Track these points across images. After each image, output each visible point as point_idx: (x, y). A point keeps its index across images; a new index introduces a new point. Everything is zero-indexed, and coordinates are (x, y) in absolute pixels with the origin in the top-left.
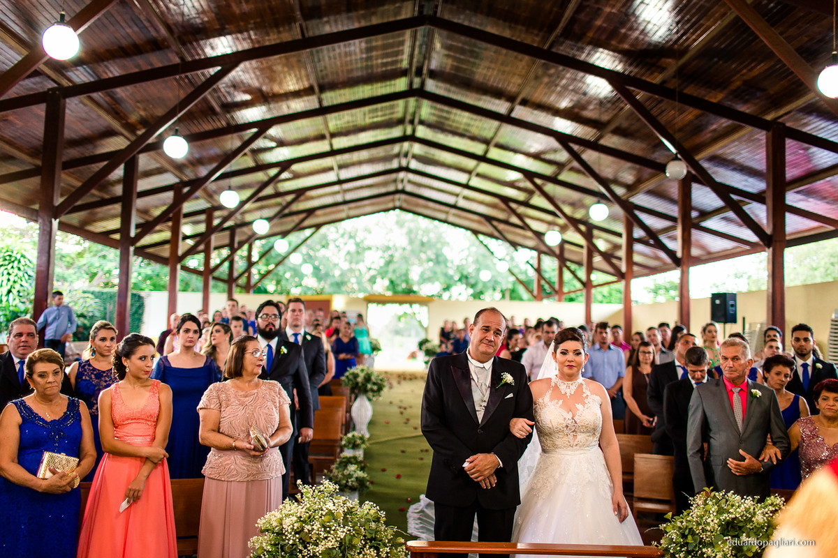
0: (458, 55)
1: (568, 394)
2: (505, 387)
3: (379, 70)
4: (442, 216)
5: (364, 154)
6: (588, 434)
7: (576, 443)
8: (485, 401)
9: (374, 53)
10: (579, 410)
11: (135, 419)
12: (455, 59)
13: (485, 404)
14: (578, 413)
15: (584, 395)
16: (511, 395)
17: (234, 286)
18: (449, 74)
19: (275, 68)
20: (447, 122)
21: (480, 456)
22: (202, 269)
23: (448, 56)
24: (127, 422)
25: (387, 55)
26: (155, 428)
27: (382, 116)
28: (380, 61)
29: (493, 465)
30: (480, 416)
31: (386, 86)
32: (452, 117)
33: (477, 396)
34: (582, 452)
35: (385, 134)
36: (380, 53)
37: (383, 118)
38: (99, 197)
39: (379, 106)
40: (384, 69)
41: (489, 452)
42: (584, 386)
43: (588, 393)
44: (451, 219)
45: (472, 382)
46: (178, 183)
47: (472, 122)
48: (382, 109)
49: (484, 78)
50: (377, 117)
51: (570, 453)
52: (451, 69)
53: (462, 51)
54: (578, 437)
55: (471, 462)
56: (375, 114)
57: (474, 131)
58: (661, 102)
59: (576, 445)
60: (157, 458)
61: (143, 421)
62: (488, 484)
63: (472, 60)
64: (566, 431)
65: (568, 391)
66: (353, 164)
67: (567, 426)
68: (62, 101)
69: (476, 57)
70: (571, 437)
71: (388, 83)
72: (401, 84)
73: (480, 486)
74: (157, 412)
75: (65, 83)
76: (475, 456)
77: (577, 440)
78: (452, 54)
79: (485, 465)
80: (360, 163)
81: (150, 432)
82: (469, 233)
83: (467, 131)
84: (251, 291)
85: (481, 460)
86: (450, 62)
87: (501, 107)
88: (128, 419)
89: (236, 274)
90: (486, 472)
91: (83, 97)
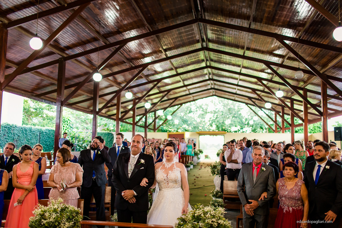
0: (216, 33)
1: (167, 167)
2: (141, 165)
3: (187, 41)
4: (233, 98)
5: (192, 74)
6: (174, 183)
7: (168, 186)
8: (132, 170)
9: (182, 35)
10: (169, 173)
11: (24, 175)
12: (215, 34)
13: (132, 171)
14: (169, 174)
15: (174, 168)
16: (143, 168)
17: (147, 129)
18: (216, 40)
19: (143, 44)
20: (221, 59)
21: (127, 191)
22: (132, 122)
23: (213, 33)
24: (21, 177)
25: (188, 35)
26: (31, 179)
27: (194, 59)
28: (186, 37)
29: (132, 194)
30: (130, 175)
31: (192, 47)
32: (223, 57)
33: (129, 168)
34: (171, 190)
35: (198, 66)
36: (185, 34)
37: (195, 60)
38: (90, 96)
39: (192, 55)
40: (189, 40)
41: (131, 190)
42: (175, 164)
43: (176, 167)
44: (237, 99)
45: (129, 162)
46: (119, 90)
47: (231, 59)
48: (193, 56)
49: (229, 41)
50: (192, 59)
51: (166, 190)
52: (216, 38)
53: (217, 31)
54: (169, 184)
55: (124, 193)
56: (191, 58)
57: (233, 62)
58: (303, 45)
59: (169, 187)
60: (30, 189)
61: (27, 176)
62: (132, 201)
63: (222, 34)
64: (165, 182)
65: (168, 166)
66: (189, 79)
67: (165, 180)
68: (64, 62)
69: (223, 33)
70: (166, 184)
71: (192, 46)
72: (199, 46)
73: (129, 202)
74: (32, 173)
75: (65, 56)
76: (125, 191)
77: (169, 185)
78: (214, 32)
79: (129, 194)
80: (191, 78)
81: (29, 180)
82: (245, 104)
83: (230, 62)
84: (156, 131)
85: (127, 192)
86: (214, 35)
87: (240, 52)
88: (21, 176)
89: (148, 124)
90: (129, 197)
91: (73, 60)
